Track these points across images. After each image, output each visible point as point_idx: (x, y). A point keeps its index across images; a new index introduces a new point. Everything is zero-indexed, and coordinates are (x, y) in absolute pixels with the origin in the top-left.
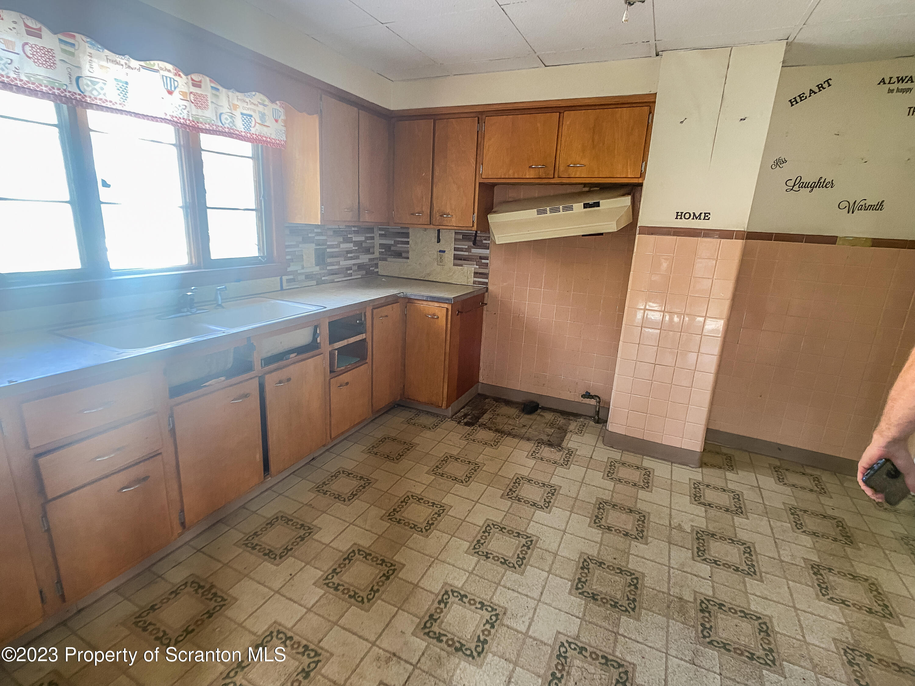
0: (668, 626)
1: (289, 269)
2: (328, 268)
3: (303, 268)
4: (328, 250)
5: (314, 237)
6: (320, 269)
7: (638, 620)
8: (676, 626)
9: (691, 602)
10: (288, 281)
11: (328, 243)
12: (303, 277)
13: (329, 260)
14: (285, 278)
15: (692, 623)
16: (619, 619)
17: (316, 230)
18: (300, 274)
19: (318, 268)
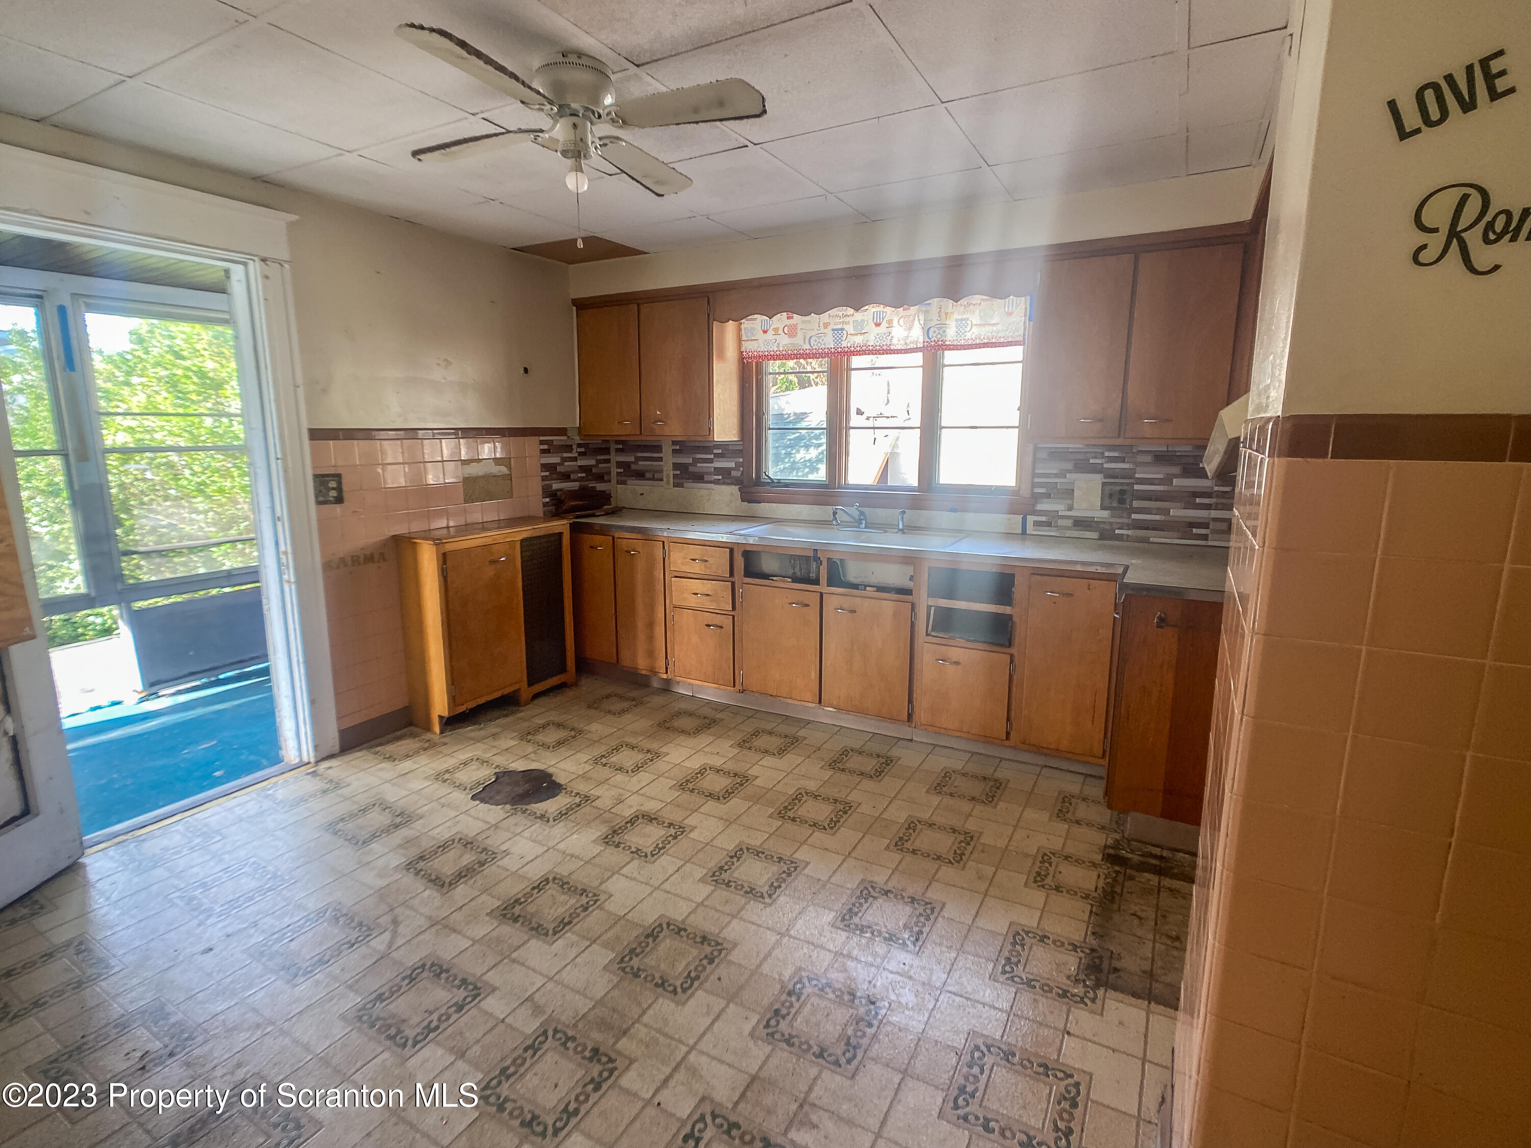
0: (585, 996)
1: (1039, 507)
2: (1134, 516)
3: (1070, 508)
4: (1136, 487)
5: (1102, 464)
6: (1113, 516)
7: (605, 968)
8: (583, 1005)
9: (615, 1044)
10: (1037, 524)
11: (1137, 476)
12: (1069, 523)
13: (1136, 504)
14: (1031, 519)
15: (580, 1026)
16: (613, 950)
17: (1107, 454)
18: (1062, 517)
19: (1105, 514)
